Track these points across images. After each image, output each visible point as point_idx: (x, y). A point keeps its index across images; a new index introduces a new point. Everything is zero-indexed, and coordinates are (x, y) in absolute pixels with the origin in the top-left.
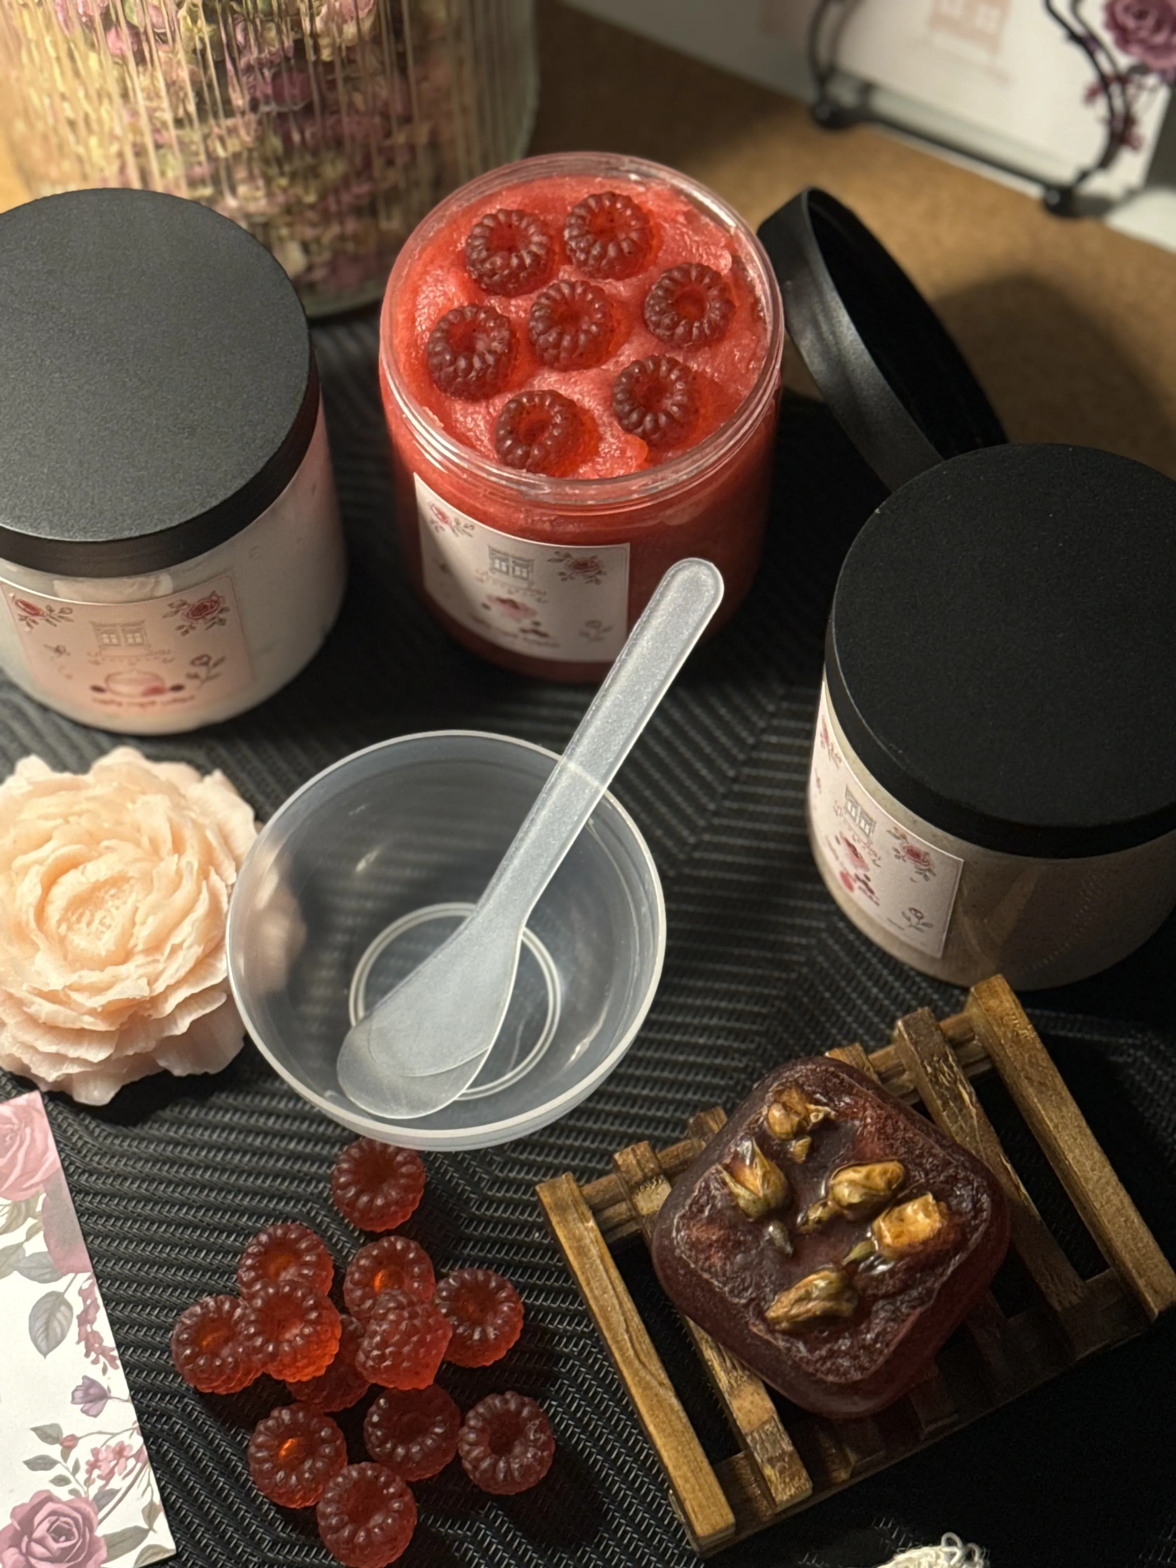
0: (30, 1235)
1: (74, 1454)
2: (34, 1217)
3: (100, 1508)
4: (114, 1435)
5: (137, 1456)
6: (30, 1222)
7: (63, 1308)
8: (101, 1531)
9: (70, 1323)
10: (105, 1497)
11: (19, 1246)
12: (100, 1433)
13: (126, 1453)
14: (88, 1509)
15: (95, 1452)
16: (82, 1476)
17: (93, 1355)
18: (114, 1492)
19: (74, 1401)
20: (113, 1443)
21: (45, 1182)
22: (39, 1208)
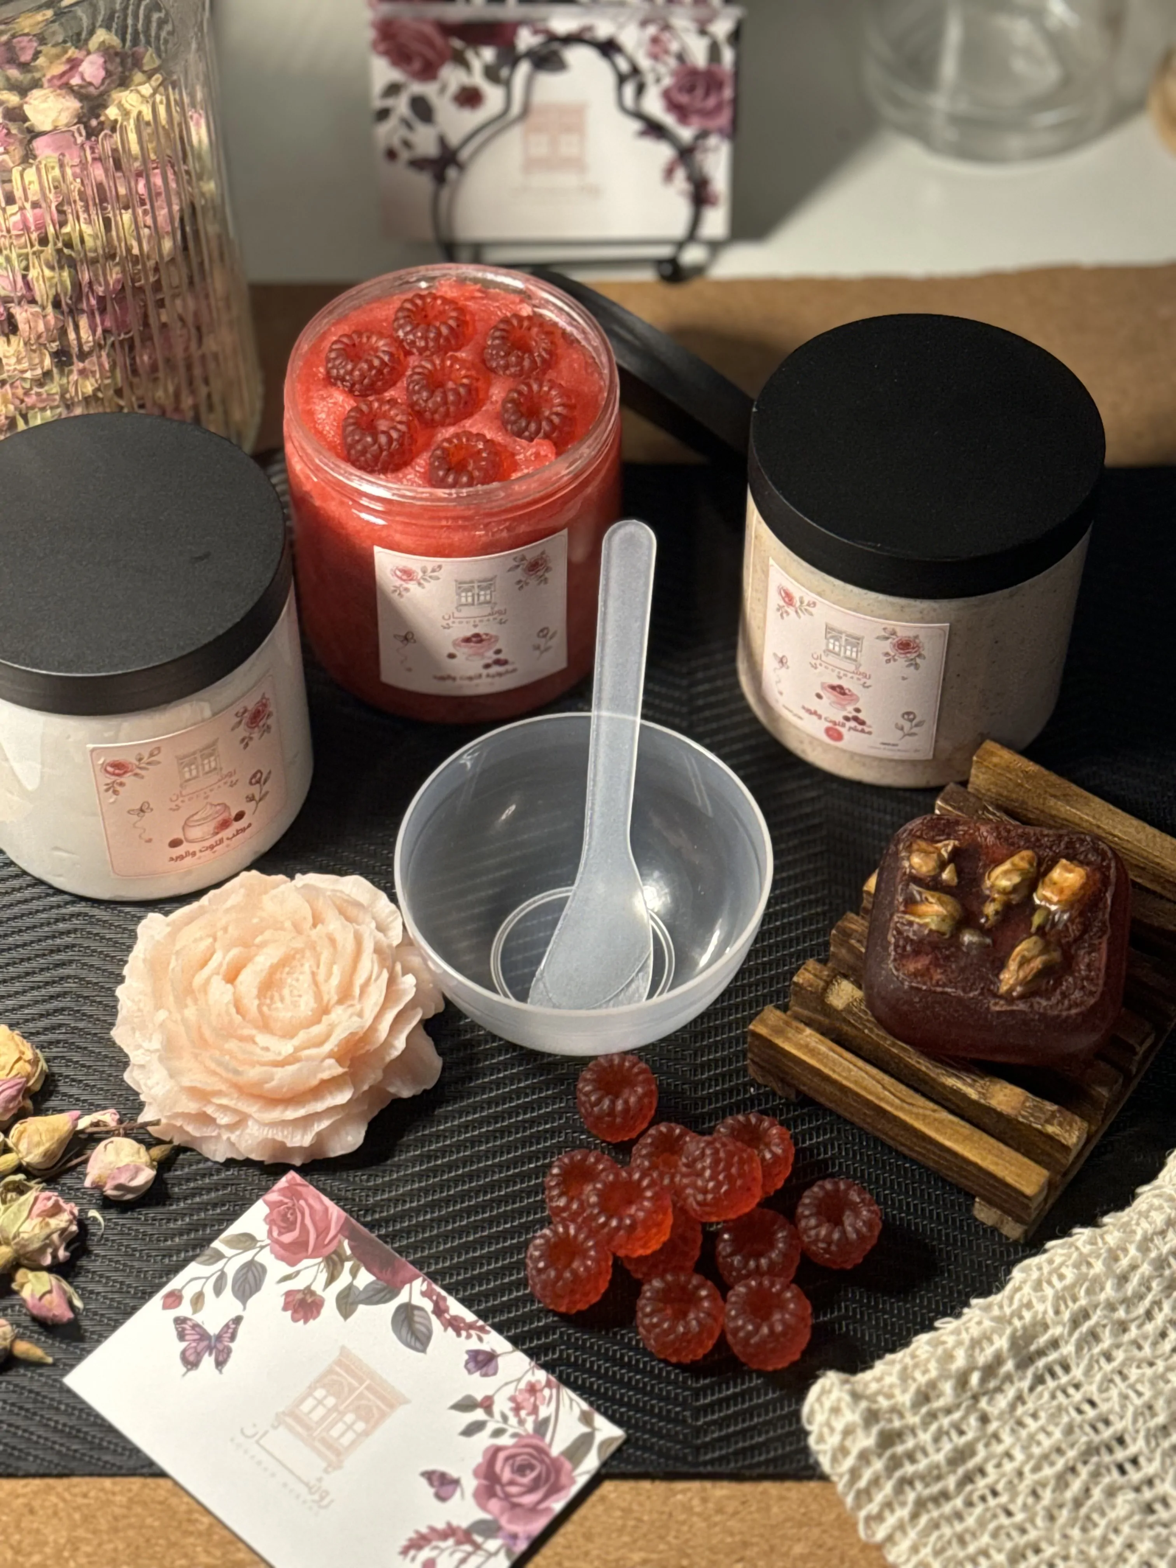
0: (354, 1273)
1: (496, 1409)
2: (348, 1259)
3: (543, 1435)
4: (519, 1380)
5: (548, 1384)
6: (348, 1265)
7: (416, 1312)
8: (555, 1451)
9: (429, 1319)
10: (542, 1427)
11: (350, 1287)
12: (507, 1384)
13: (538, 1387)
14: (535, 1441)
15: (513, 1399)
16: (513, 1420)
17: (464, 1333)
18: (546, 1421)
19: (470, 1372)
20: (523, 1385)
21: (341, 1231)
22: (348, 1252)
